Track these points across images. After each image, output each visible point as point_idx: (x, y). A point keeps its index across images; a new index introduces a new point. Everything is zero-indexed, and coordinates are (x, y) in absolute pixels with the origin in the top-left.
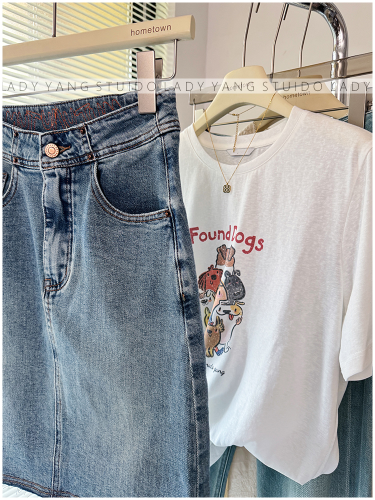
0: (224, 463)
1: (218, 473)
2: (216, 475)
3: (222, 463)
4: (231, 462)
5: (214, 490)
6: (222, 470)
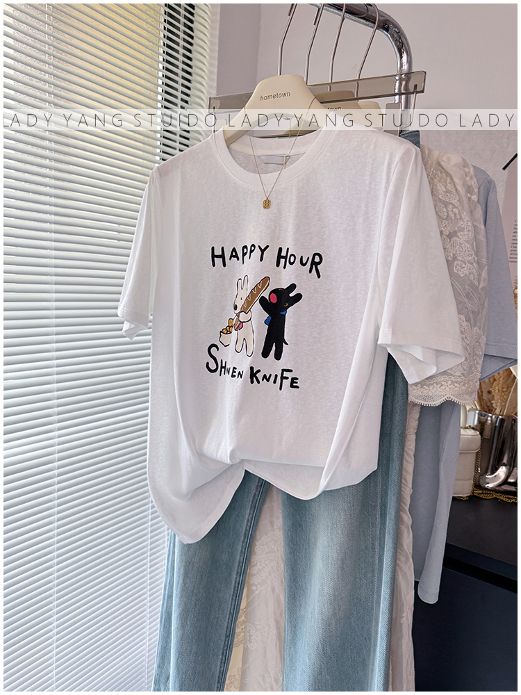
3: (247, 525)
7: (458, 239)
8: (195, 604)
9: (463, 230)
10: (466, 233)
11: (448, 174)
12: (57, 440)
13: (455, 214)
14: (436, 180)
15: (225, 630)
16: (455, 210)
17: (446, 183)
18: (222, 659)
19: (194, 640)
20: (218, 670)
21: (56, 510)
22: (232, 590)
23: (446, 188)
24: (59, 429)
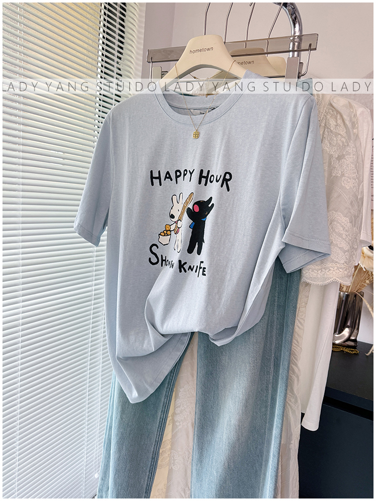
0: (172, 375)
1: (167, 385)
2: (164, 387)
3: (170, 375)
4: (178, 374)
5: (163, 399)
6: (170, 381)
7: (345, 160)
8: (130, 434)
9: (349, 154)
10: (352, 156)
11: (338, 112)
12: (21, 310)
13: (343, 142)
14: (328, 117)
15: (152, 453)
16: (343, 139)
17: (337, 119)
18: (149, 475)
19: (128, 461)
20: (146, 483)
21: (20, 362)
22: (158, 424)
23: (336, 122)
24: (23, 301)
